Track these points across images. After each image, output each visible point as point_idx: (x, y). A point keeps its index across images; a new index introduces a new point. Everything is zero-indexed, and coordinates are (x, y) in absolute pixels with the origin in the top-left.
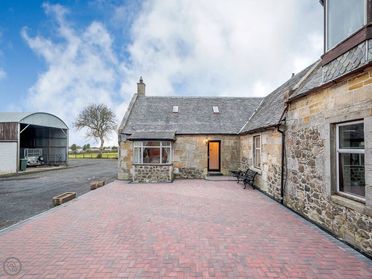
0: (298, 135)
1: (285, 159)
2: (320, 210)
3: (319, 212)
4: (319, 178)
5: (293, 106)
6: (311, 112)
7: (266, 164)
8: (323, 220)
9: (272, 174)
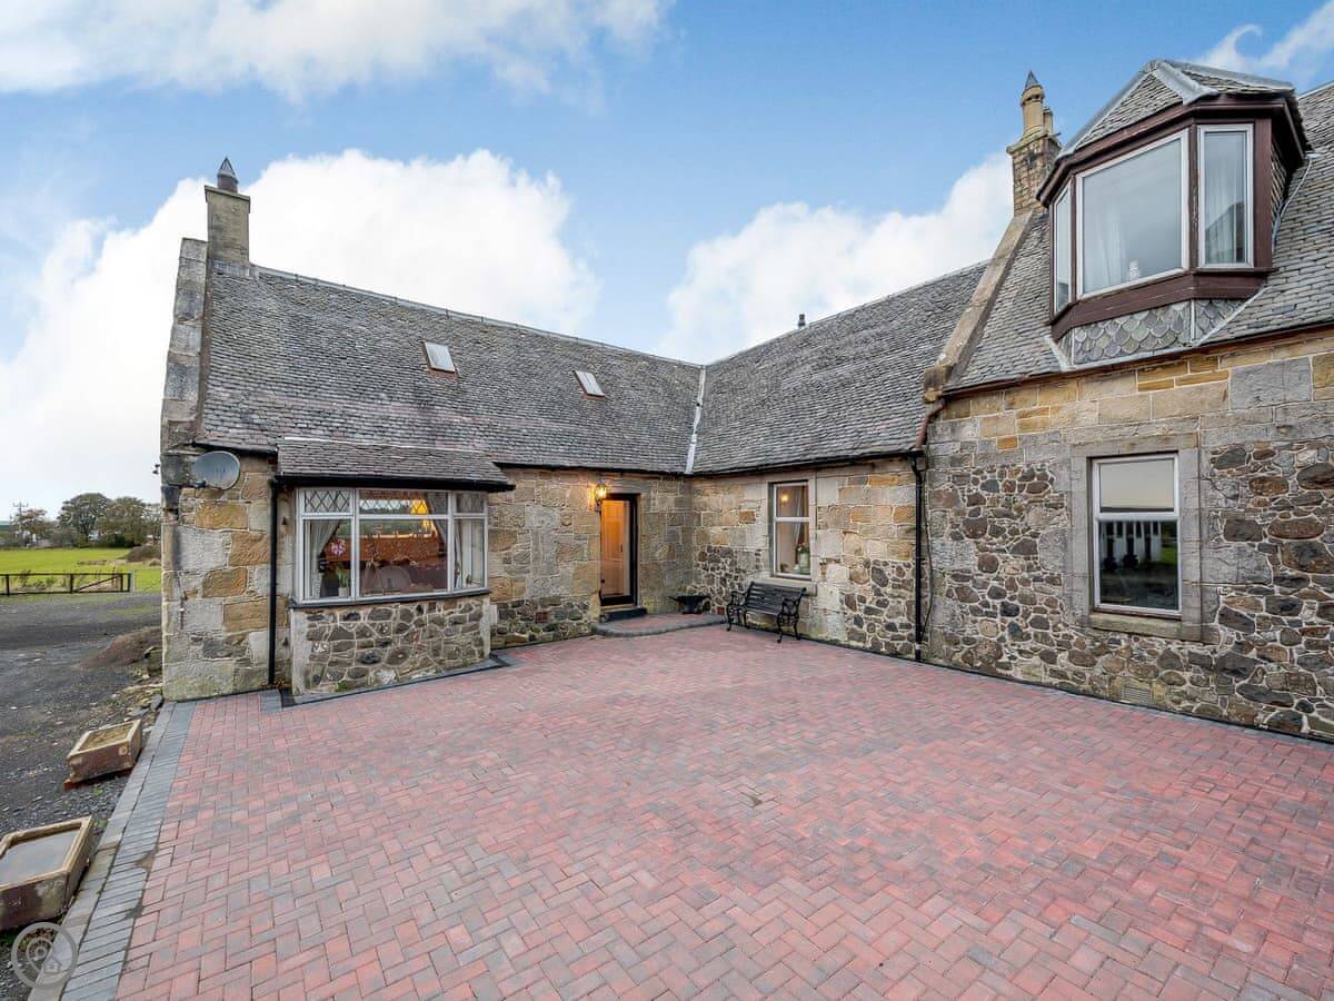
0: (976, 482)
1: (924, 544)
2: (1053, 653)
3: (1049, 657)
4: (1052, 581)
5: (955, 408)
6: (1024, 427)
7: (838, 562)
8: (1062, 675)
9: (865, 589)
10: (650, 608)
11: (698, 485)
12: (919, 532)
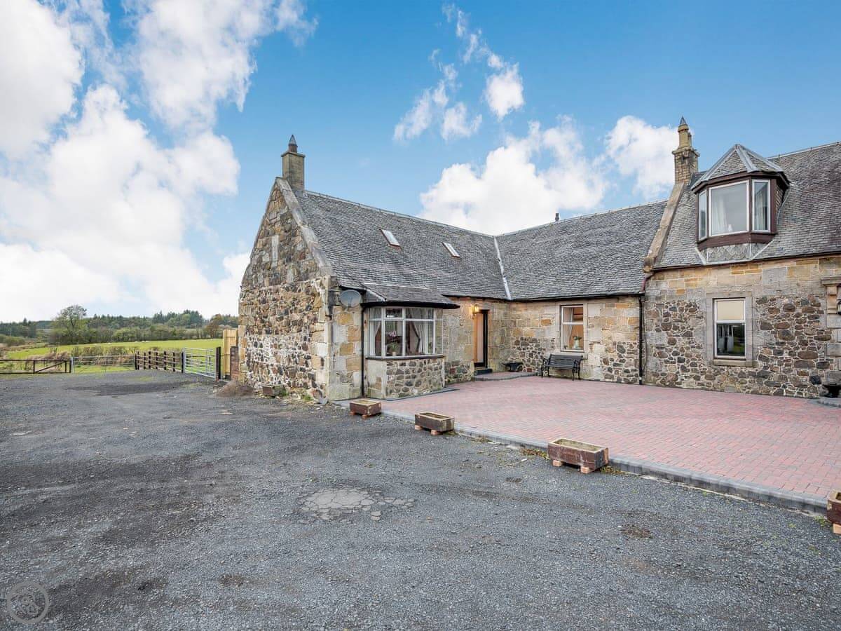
0: (667, 307)
1: (643, 334)
2: (698, 376)
3: (697, 378)
4: (699, 347)
5: (658, 276)
6: (687, 285)
7: (599, 343)
8: (703, 385)
9: (614, 355)
10: (493, 369)
11: (514, 306)
12: (641, 329)
